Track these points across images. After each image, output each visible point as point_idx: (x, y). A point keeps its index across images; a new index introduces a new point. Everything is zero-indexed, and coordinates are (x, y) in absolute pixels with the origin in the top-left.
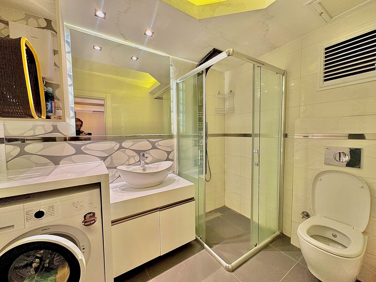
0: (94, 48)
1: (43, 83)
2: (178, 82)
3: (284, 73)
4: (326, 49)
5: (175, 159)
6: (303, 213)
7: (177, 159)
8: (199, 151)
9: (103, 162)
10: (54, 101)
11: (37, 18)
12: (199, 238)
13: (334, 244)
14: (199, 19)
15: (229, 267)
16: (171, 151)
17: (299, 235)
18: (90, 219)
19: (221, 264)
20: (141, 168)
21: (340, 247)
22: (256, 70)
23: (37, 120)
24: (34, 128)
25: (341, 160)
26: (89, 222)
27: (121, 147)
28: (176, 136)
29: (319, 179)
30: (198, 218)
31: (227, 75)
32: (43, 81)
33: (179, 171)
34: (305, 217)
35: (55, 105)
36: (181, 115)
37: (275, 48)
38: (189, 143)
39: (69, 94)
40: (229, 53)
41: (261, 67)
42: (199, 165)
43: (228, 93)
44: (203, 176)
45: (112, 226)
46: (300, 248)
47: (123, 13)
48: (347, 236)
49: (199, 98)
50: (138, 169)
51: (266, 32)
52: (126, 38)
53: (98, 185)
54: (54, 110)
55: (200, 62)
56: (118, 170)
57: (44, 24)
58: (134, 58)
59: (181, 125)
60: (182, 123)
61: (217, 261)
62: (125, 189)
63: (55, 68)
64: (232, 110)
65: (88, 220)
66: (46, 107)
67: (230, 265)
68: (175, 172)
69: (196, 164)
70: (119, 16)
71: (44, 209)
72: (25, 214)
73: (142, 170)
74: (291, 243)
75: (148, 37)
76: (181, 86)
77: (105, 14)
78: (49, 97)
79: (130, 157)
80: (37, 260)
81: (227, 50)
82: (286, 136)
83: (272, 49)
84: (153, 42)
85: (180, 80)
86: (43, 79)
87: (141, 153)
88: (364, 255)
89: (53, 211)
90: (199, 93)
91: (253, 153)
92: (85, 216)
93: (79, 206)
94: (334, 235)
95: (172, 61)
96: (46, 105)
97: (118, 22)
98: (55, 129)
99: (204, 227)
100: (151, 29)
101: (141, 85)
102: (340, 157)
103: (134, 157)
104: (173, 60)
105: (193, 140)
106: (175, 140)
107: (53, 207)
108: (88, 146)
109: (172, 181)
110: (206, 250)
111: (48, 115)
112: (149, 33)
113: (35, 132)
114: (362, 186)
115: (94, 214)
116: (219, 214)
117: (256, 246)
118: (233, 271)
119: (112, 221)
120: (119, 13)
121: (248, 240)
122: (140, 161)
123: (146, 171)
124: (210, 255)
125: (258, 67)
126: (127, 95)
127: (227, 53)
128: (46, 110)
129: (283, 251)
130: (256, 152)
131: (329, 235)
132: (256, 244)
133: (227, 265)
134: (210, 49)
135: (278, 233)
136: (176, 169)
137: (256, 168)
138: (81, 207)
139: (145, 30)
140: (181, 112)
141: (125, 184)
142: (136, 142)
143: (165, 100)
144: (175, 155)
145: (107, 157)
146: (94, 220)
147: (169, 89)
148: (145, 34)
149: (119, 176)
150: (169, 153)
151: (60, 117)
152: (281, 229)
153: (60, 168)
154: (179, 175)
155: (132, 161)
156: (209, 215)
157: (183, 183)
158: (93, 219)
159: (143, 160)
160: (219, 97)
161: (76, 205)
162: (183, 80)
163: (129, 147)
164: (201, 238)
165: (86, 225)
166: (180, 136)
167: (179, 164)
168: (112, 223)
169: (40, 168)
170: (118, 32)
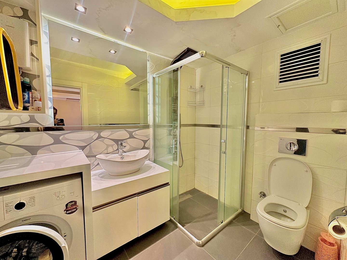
0: (72, 40)
1: (20, 73)
2: (154, 76)
3: (247, 74)
4: (282, 56)
5: (151, 148)
6: (261, 193)
7: (153, 148)
8: (174, 140)
9: (81, 151)
10: (31, 91)
11: (12, 7)
12: (173, 219)
13: (284, 218)
14: (176, 21)
15: (199, 242)
16: (148, 140)
17: (258, 213)
18: (72, 208)
19: (192, 241)
20: (119, 156)
21: (289, 220)
22: (224, 70)
23: (15, 112)
24: (9, 118)
25: (291, 150)
26: (70, 210)
27: (99, 137)
28: (152, 126)
29: (274, 164)
30: (172, 200)
31: (198, 71)
32: (20, 71)
33: (154, 158)
34: (262, 196)
35: (32, 96)
36: (157, 107)
37: (240, 51)
38: (163, 132)
39: (47, 85)
40: (202, 55)
41: (228, 68)
42: (174, 153)
43: (199, 88)
44: (177, 163)
45: (93, 212)
46: (258, 223)
47: (104, 9)
48: (294, 211)
49: (174, 93)
50: (116, 157)
51: (233, 37)
52: (105, 32)
53: (80, 175)
54: (31, 101)
55: (175, 59)
56: (97, 159)
57: (21, 13)
58: (113, 52)
59: (157, 116)
60: (158, 114)
61: (189, 238)
62: (103, 176)
63: (32, 58)
64: (202, 103)
65: (69, 208)
66: (23, 97)
67: (200, 241)
68: (151, 159)
69: (170, 152)
70: (100, 12)
71: (25, 200)
72: (5, 206)
73: (120, 158)
74: (251, 218)
75: (127, 34)
76: (157, 80)
77: (85, 9)
78: (27, 88)
79: (108, 146)
80: (15, 250)
81: (200, 52)
82: (248, 127)
83: (238, 52)
84: (131, 38)
85: (156, 75)
86: (19, 69)
87: (119, 142)
88: (307, 226)
89: (34, 202)
90: (174, 87)
91: (221, 143)
92: (67, 205)
93: (61, 195)
94: (285, 211)
95: (148, 57)
96: (23, 95)
97: (98, 17)
98: (32, 119)
99: (178, 208)
100: (130, 26)
101: (117, 76)
102: (291, 146)
103: (112, 146)
104: (150, 56)
105: (167, 130)
106: (151, 130)
107: (34, 198)
108: (66, 136)
109: (149, 168)
110: (179, 229)
111: (25, 105)
112: (128, 30)
113: (10, 122)
114: (306, 170)
115: (75, 202)
116: (189, 196)
117: (222, 222)
118: (203, 246)
119: (93, 208)
120: (100, 10)
121: (216, 218)
122: (118, 149)
123: (124, 159)
124: (183, 233)
125: (226, 67)
126: (103, 85)
127: (201, 55)
128: (23, 100)
129: (244, 225)
130: (223, 142)
131: (281, 211)
132: (222, 221)
133: (198, 241)
134: (184, 48)
135: (240, 211)
136: (152, 157)
137: (223, 155)
138: (63, 197)
139: (125, 27)
140: (157, 104)
141: (103, 171)
142: (115, 131)
143: (141, 91)
144: (151, 143)
145: (86, 146)
146: (76, 208)
147: (145, 82)
148: (124, 30)
149: (98, 164)
150: (145, 142)
151: (39, 108)
152: (243, 207)
153: (38, 158)
154: (155, 161)
155: (110, 150)
156: (182, 196)
157: (158, 170)
158: (74, 207)
159: (121, 149)
160: (191, 91)
161: (58, 195)
162: (159, 75)
163: (107, 137)
164: (174, 218)
165: (68, 214)
166: (156, 126)
167: (155, 151)
168: (93, 210)
169: (16, 158)
170: (98, 26)
